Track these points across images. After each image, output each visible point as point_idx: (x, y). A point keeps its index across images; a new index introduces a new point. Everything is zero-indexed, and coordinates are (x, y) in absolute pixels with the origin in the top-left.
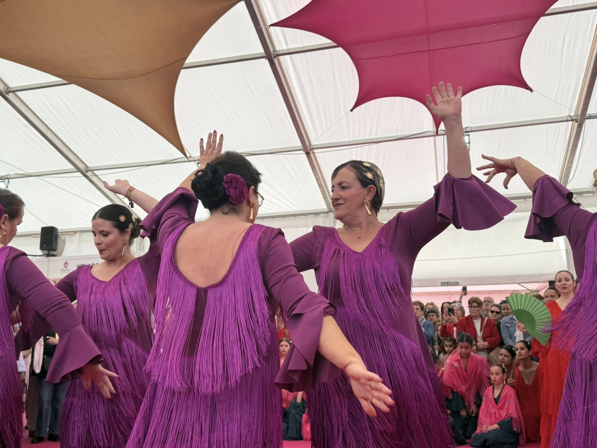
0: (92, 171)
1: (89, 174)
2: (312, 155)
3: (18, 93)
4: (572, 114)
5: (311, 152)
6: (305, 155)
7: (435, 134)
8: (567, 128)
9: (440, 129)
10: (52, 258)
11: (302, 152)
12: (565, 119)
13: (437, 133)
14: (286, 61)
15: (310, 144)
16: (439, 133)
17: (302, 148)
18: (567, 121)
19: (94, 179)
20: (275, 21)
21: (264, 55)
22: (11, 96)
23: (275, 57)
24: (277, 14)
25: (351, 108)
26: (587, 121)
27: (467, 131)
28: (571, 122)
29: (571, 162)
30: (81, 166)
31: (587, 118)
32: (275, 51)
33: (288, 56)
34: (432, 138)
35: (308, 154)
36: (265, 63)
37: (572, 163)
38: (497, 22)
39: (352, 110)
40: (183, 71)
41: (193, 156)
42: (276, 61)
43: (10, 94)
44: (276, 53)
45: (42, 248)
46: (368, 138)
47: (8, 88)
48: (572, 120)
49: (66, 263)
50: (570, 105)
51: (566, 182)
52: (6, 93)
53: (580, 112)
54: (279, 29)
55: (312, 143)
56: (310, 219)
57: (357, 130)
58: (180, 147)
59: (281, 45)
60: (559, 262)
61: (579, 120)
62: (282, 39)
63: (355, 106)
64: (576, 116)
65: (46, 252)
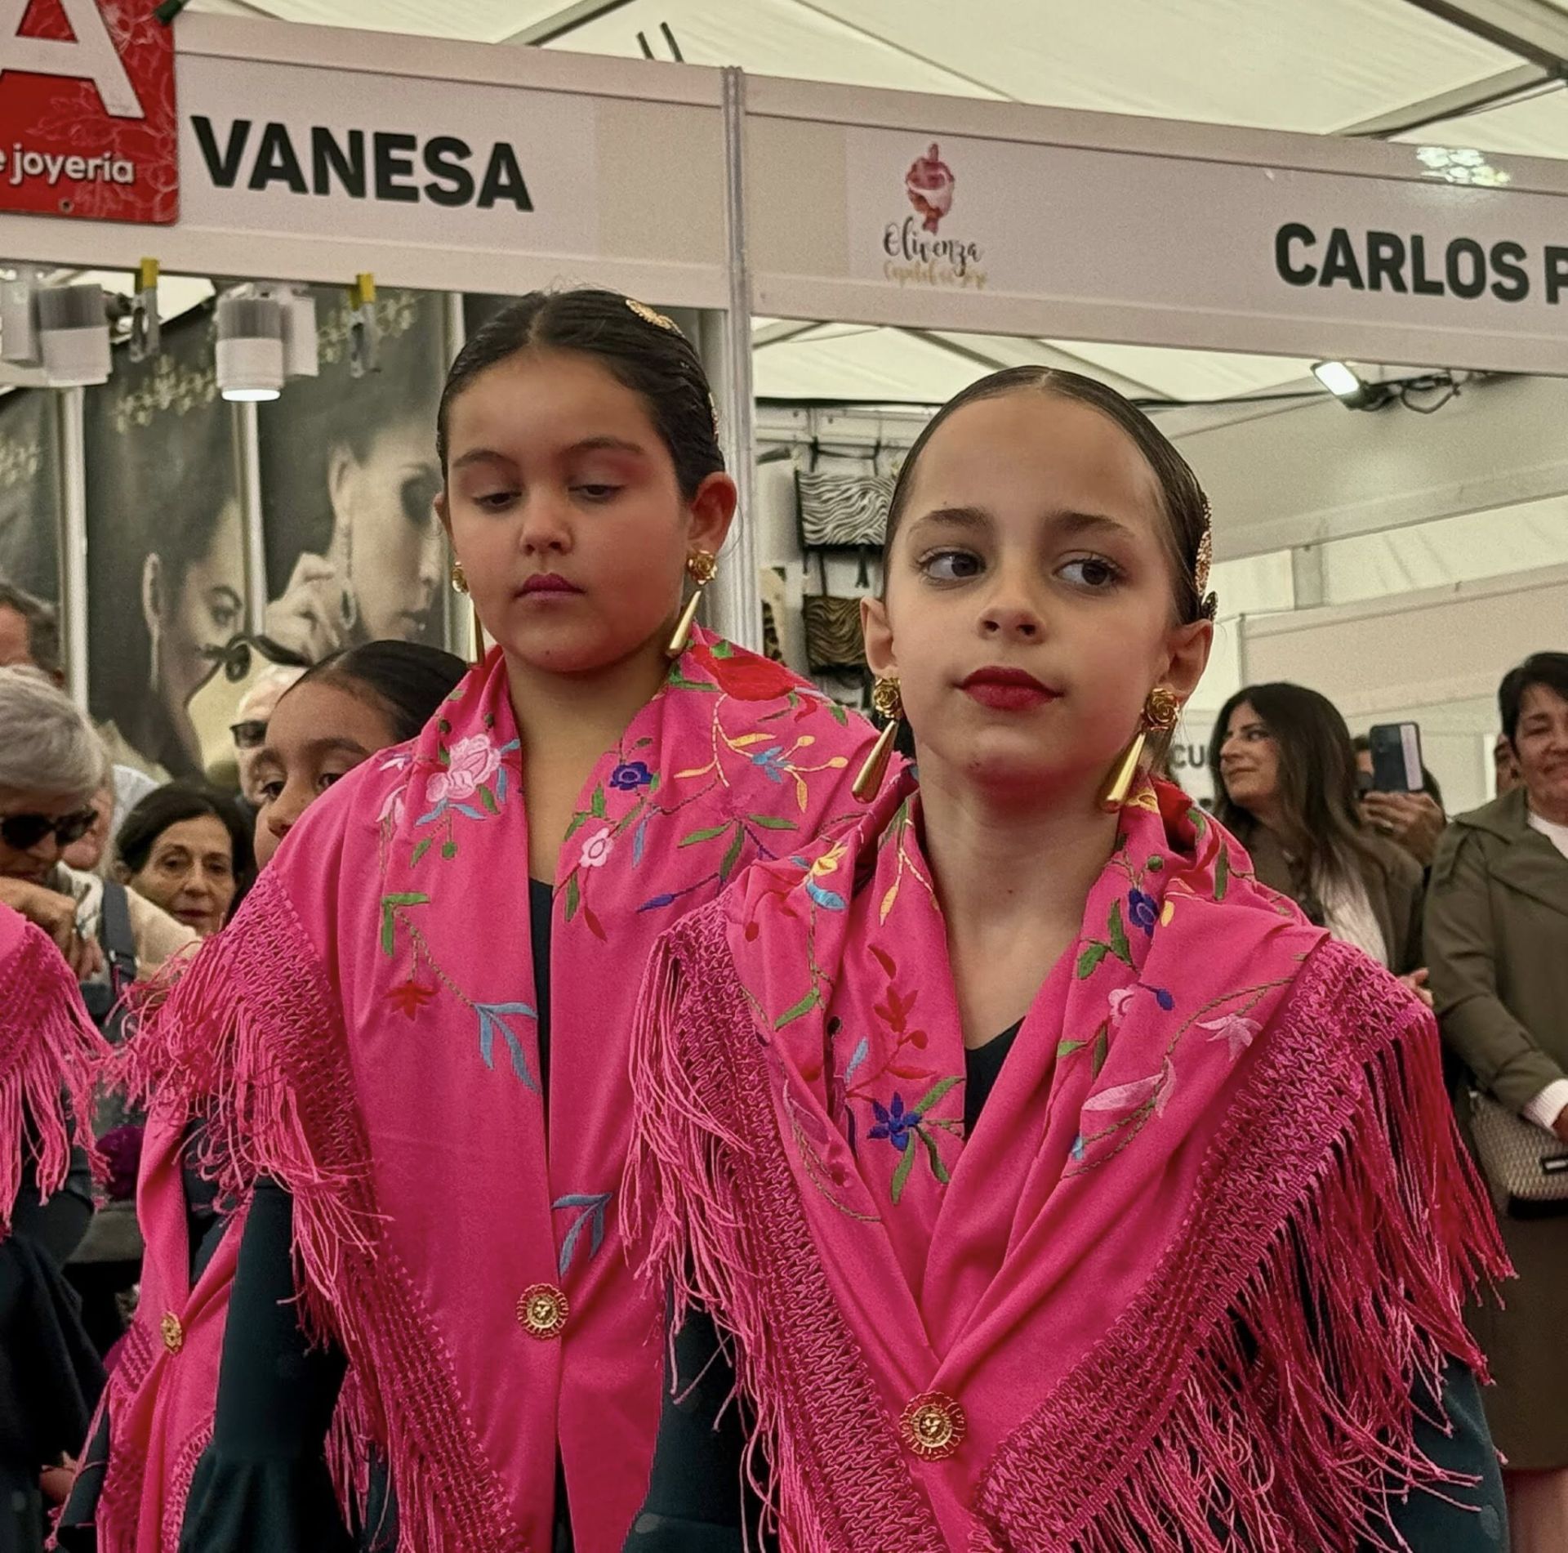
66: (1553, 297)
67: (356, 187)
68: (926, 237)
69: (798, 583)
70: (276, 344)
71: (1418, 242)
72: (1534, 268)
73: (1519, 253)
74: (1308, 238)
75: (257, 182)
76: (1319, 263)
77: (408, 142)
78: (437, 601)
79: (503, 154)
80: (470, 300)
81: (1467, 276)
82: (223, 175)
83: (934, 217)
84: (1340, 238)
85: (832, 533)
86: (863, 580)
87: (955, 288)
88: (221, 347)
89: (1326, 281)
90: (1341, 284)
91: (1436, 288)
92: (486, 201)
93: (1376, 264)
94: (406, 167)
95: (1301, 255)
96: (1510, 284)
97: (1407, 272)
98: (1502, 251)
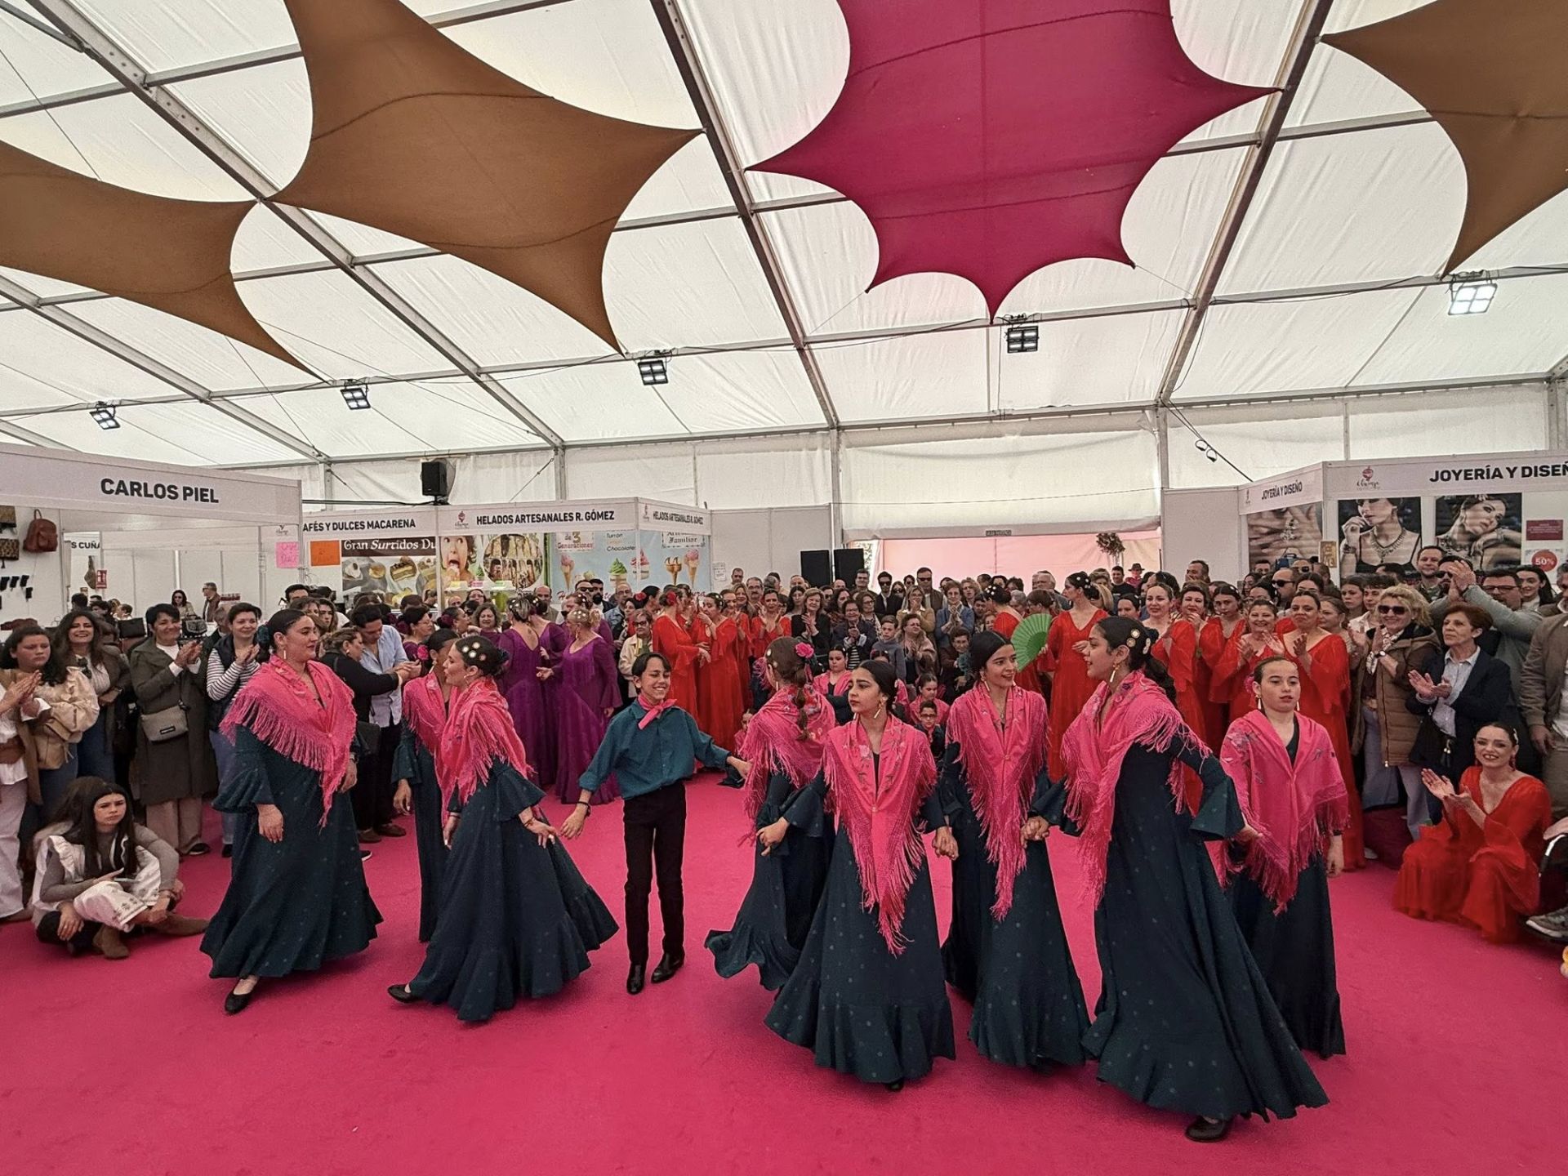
0: (487, 373)
1: (483, 378)
2: (807, 352)
3: (368, 266)
4: (1190, 297)
5: (806, 348)
6: (797, 352)
7: (988, 323)
8: (1180, 317)
9: (997, 314)
10: (441, 507)
11: (792, 347)
12: (1179, 305)
13: (992, 323)
14: (770, 219)
15: (804, 336)
16: (995, 322)
17: (791, 341)
18: (1182, 307)
19: (490, 385)
20: (754, 162)
21: (736, 210)
22: (358, 271)
23: (752, 214)
24: (757, 154)
25: (866, 288)
26: (1210, 307)
27: (1036, 319)
28: (1187, 309)
29: (1180, 364)
30: (470, 367)
31: (1211, 304)
32: (752, 204)
33: (772, 213)
34: (985, 329)
35: (801, 350)
36: (737, 222)
37: (1182, 366)
38: (1092, 166)
39: (867, 291)
40: (613, 234)
41: (631, 352)
42: (754, 219)
43: (357, 267)
44: (754, 208)
45: (425, 492)
46: (890, 327)
47: (353, 257)
48: (1189, 306)
49: (462, 515)
50: (1188, 286)
51: (1170, 391)
52: (350, 266)
53: (1201, 296)
54: (758, 174)
55: (808, 335)
56: (802, 440)
57: (874, 317)
58: (612, 341)
59: (762, 195)
60: (1150, 505)
61: (1200, 306)
62: (763, 188)
63: (873, 285)
64: (1195, 299)
65: (431, 498)
66: (185, 499)
71: (145, 485)
72: (180, 492)
73: (176, 488)
74: (112, 482)
76: (115, 489)
81: (160, 493)
84: (121, 483)
89: (117, 493)
90: (122, 494)
91: (151, 496)
93: (133, 490)
95: (108, 487)
96: (173, 495)
97: (142, 492)
98: (170, 487)
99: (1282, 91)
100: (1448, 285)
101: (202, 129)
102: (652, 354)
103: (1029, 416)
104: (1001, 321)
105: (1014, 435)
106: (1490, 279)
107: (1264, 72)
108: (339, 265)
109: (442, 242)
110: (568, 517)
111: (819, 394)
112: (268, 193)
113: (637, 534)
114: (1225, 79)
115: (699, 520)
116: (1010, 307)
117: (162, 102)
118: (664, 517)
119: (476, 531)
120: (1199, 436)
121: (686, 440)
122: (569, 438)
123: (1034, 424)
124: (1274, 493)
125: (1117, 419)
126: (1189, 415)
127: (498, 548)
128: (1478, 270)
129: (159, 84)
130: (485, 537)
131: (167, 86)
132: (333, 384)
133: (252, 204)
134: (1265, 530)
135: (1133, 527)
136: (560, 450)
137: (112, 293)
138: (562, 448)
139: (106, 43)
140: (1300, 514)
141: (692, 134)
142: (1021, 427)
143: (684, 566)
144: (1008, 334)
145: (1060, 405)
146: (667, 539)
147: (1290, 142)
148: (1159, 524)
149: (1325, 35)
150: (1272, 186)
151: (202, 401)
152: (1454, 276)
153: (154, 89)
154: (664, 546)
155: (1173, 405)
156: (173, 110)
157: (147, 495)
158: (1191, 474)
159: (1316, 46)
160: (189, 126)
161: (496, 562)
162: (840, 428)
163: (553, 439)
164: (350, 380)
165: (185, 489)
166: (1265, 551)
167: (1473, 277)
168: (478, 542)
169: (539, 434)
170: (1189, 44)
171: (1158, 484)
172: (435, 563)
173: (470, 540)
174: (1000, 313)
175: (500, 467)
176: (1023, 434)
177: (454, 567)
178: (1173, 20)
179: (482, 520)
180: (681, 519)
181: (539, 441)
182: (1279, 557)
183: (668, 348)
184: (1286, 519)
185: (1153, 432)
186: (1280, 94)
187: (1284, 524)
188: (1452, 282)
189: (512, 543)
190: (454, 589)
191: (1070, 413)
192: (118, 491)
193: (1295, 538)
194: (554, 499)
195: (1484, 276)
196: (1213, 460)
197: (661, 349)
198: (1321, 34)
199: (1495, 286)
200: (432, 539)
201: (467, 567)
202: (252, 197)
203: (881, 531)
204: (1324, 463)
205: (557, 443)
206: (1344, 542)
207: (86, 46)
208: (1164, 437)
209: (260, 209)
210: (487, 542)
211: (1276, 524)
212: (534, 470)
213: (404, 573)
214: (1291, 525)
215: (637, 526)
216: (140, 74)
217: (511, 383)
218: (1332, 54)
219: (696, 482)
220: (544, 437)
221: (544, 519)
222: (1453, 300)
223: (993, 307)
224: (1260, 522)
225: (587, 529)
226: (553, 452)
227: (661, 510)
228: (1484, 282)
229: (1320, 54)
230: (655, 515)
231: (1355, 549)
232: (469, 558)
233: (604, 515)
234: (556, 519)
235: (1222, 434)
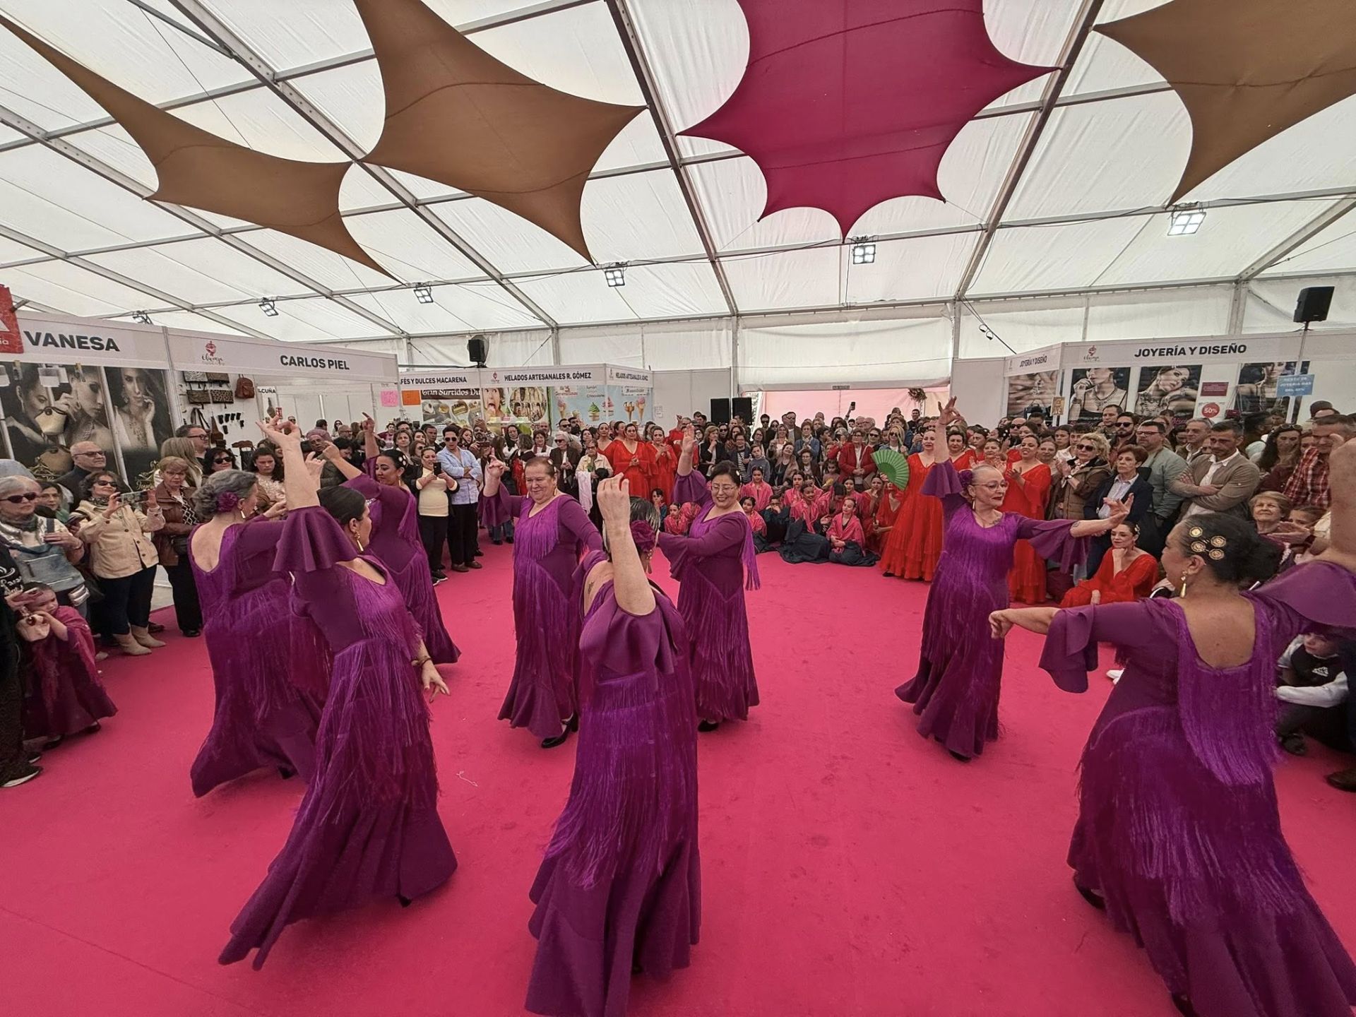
0: (506, 279)
1: (504, 282)
2: (717, 263)
3: (428, 206)
4: (983, 223)
5: (717, 260)
6: (710, 264)
7: (841, 243)
8: (974, 238)
9: (848, 236)
10: (482, 369)
11: (707, 260)
12: (976, 228)
13: (843, 243)
14: (692, 169)
15: (715, 252)
16: (846, 242)
17: (707, 256)
18: (977, 230)
19: (509, 287)
20: (682, 129)
21: (670, 164)
22: (420, 209)
23: (681, 167)
24: (685, 123)
25: (758, 218)
26: (997, 230)
27: (875, 239)
28: (981, 232)
29: (973, 271)
30: (495, 274)
31: (998, 228)
32: (681, 159)
33: (694, 166)
34: (839, 247)
35: (713, 262)
36: (671, 172)
37: (974, 273)
38: (919, 128)
39: (758, 221)
40: (588, 182)
41: (600, 263)
42: (682, 170)
43: (420, 207)
44: (682, 162)
45: (472, 360)
46: (773, 246)
47: (417, 200)
48: (983, 229)
49: (495, 374)
50: (983, 215)
51: (965, 290)
52: (415, 206)
53: (992, 221)
54: (685, 138)
55: (718, 251)
56: (713, 323)
57: (763, 239)
58: (587, 256)
59: (687, 154)
60: (944, 369)
61: (990, 229)
62: (690, 147)
63: (763, 216)
64: (987, 224)
65: (476, 363)
66: (329, 367)
67: (73, 346)
68: (211, 357)
69: (185, 388)
70: (56, 378)
71: (306, 359)
72: (326, 363)
73: (323, 361)
74: (286, 358)
75: (46, 344)
76: (288, 362)
77: (86, 338)
78: (103, 407)
79: (110, 341)
80: (105, 368)
81: (315, 364)
82: (36, 343)
83: (212, 354)
84: (292, 358)
85: (191, 380)
86: (199, 387)
87: (218, 365)
88: (40, 377)
89: (290, 365)
90: (293, 365)
91: (310, 366)
92: (107, 349)
93: (299, 362)
94: (86, 343)
95: (285, 361)
96: (322, 365)
97: (304, 363)
98: (320, 360)
99: (1061, 69)
100: (1170, 213)
101: (314, 111)
102: (614, 265)
103: (867, 307)
104: (850, 241)
105: (856, 320)
106: (1202, 208)
107: (1049, 56)
108: (408, 205)
109: (475, 189)
110: (562, 376)
111: (725, 293)
112: (360, 156)
113: (606, 388)
114: (1020, 61)
115: (645, 378)
116: (856, 231)
117: (287, 92)
118: (623, 376)
119: (505, 385)
120: (982, 322)
121: (636, 323)
122: (560, 322)
123: (871, 312)
124: (1028, 363)
125: (928, 309)
126: (977, 307)
127: (518, 395)
128: (1194, 202)
129: (284, 79)
130: (510, 388)
131: (289, 81)
132: (408, 286)
133: (349, 164)
134: (1020, 388)
135: (931, 384)
136: (555, 331)
137: (266, 225)
138: (556, 328)
139: (246, 51)
140: (1046, 377)
141: (640, 109)
142: (860, 315)
143: (636, 407)
144: (854, 250)
145: (888, 300)
146: (625, 390)
147: (1065, 107)
148: (949, 382)
149: (1096, 26)
150: (1048, 140)
151: (327, 297)
152: (1176, 206)
153: (280, 83)
154: (623, 395)
155: (966, 300)
156: (294, 98)
157: (307, 365)
158: (975, 348)
159: (1089, 34)
160: (305, 109)
161: (518, 404)
162: (739, 315)
163: (550, 322)
164: (419, 283)
165: (329, 361)
166: (1019, 401)
167: (1190, 207)
168: (506, 391)
169: (541, 319)
170: (996, 34)
171: (951, 355)
172: (480, 404)
173: (501, 391)
174: (850, 235)
175: (517, 341)
176: (861, 320)
177: (492, 408)
178: (984, 17)
179: (508, 378)
180: (634, 377)
181: (542, 323)
182: (1028, 406)
183: (625, 261)
184: (1035, 380)
185: (951, 319)
186: (1059, 72)
187: (1033, 384)
188: (1174, 211)
189: (527, 393)
190: (493, 422)
191: (894, 305)
192: (291, 363)
193: (1041, 393)
194: (553, 364)
195: (1198, 206)
196: (991, 338)
197: (620, 262)
198: (1094, 24)
199: (1205, 213)
200: (478, 390)
201: (500, 407)
202: (349, 159)
203: (763, 385)
204: (1063, 343)
205: (553, 325)
206: (1074, 396)
207: (234, 54)
208: (958, 322)
209: (355, 167)
210: (512, 392)
211: (1028, 383)
212: (539, 344)
213: (460, 411)
214: (1039, 384)
215: (606, 382)
216: (271, 73)
217: (522, 284)
218: (1102, 39)
219: (643, 351)
220: (545, 322)
221: (547, 378)
222: (1172, 225)
223: (845, 232)
224: (1018, 382)
225: (574, 384)
226: (550, 331)
227: (620, 372)
228: (1198, 211)
229: (1093, 39)
230: (617, 374)
231: (1080, 401)
232: (501, 402)
233: (584, 375)
234: (554, 378)
235: (999, 321)
